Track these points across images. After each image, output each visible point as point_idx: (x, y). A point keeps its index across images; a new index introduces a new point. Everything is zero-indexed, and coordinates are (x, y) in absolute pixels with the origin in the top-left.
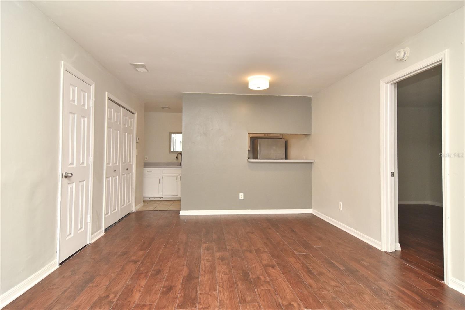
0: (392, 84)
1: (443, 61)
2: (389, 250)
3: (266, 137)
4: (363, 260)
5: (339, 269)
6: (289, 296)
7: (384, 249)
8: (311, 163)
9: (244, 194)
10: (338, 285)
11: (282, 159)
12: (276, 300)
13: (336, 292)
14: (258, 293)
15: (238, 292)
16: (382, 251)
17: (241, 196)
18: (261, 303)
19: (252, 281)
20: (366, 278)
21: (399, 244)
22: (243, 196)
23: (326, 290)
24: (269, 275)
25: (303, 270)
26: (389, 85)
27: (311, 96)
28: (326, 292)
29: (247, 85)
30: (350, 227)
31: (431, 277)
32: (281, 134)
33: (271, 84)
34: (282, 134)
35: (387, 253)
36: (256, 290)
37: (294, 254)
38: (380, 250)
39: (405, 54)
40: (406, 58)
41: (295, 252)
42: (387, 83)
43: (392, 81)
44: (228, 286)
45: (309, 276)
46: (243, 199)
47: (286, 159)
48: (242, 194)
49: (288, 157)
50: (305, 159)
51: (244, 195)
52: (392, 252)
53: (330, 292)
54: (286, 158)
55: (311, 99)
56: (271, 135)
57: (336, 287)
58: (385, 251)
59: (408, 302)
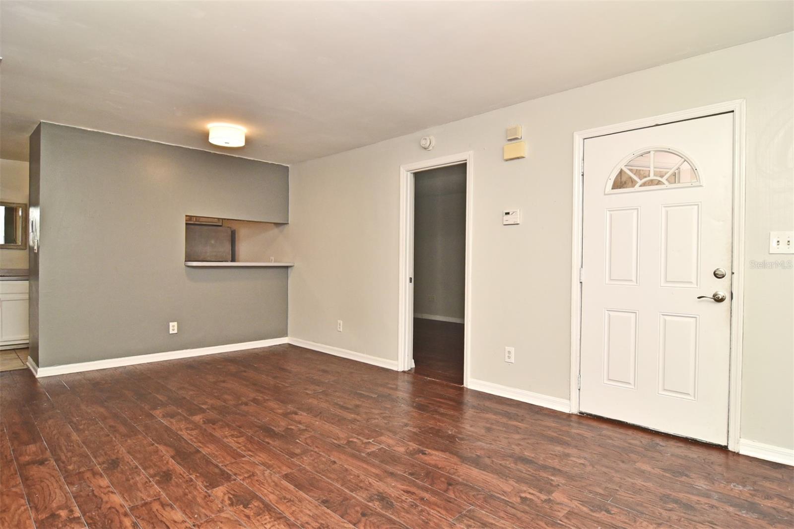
0: (411, 173)
1: (468, 160)
2: (406, 369)
3: (192, 222)
4: (387, 383)
5: (372, 397)
6: (342, 435)
7: (400, 369)
8: (287, 267)
9: (178, 324)
10: (381, 411)
11: (225, 261)
12: (331, 442)
13: (384, 418)
14: (304, 443)
15: (278, 449)
16: (399, 371)
17: (173, 327)
18: (316, 450)
19: (283, 433)
20: (402, 398)
21: (413, 361)
22: (176, 328)
23: (375, 419)
24: (300, 423)
25: (335, 407)
26: (409, 173)
27: (288, 166)
28: (376, 421)
29: (206, 135)
30: (355, 351)
31: (452, 384)
32: (220, 218)
33: (248, 140)
34: (222, 219)
35: (404, 372)
36: (297, 441)
37: (307, 394)
38: (396, 370)
39: (430, 143)
40: (431, 148)
41: (309, 392)
42: (408, 171)
43: (413, 170)
44: (256, 447)
45: (347, 412)
46: (176, 331)
47: (231, 261)
48: (175, 324)
49: (236, 257)
50: (274, 262)
51: (178, 326)
52: (409, 370)
53: (380, 419)
54: (233, 260)
55: (288, 170)
56: (201, 220)
57: (382, 413)
58: (402, 370)
59: (449, 408)
